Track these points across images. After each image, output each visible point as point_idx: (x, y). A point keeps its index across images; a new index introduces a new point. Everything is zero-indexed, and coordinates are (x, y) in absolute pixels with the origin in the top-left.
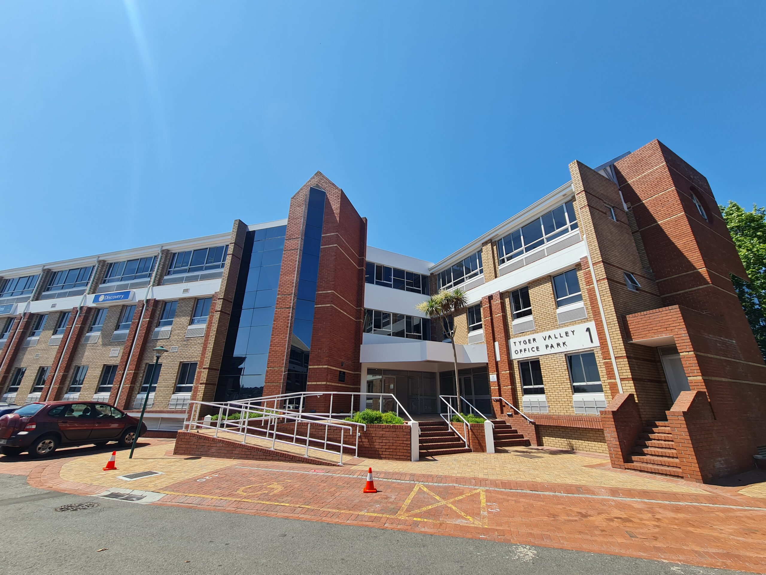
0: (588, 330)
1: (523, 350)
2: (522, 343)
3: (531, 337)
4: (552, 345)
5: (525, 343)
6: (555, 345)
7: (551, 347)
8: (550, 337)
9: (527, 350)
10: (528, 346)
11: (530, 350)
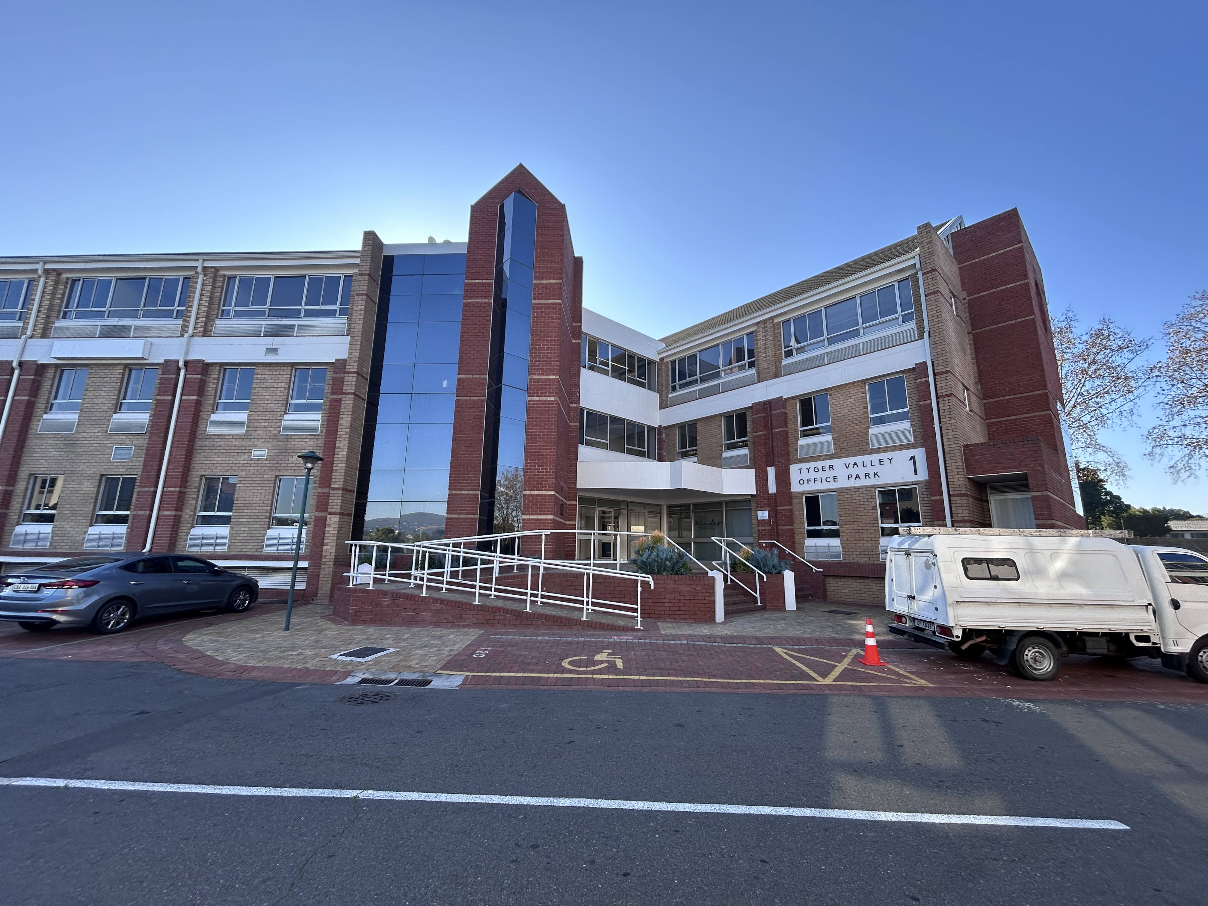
0: (913, 458)
1: (813, 480)
2: (811, 470)
3: (827, 463)
6: (862, 476)
7: (856, 477)
8: (855, 464)
9: (819, 480)
10: (820, 475)
11: (824, 480)
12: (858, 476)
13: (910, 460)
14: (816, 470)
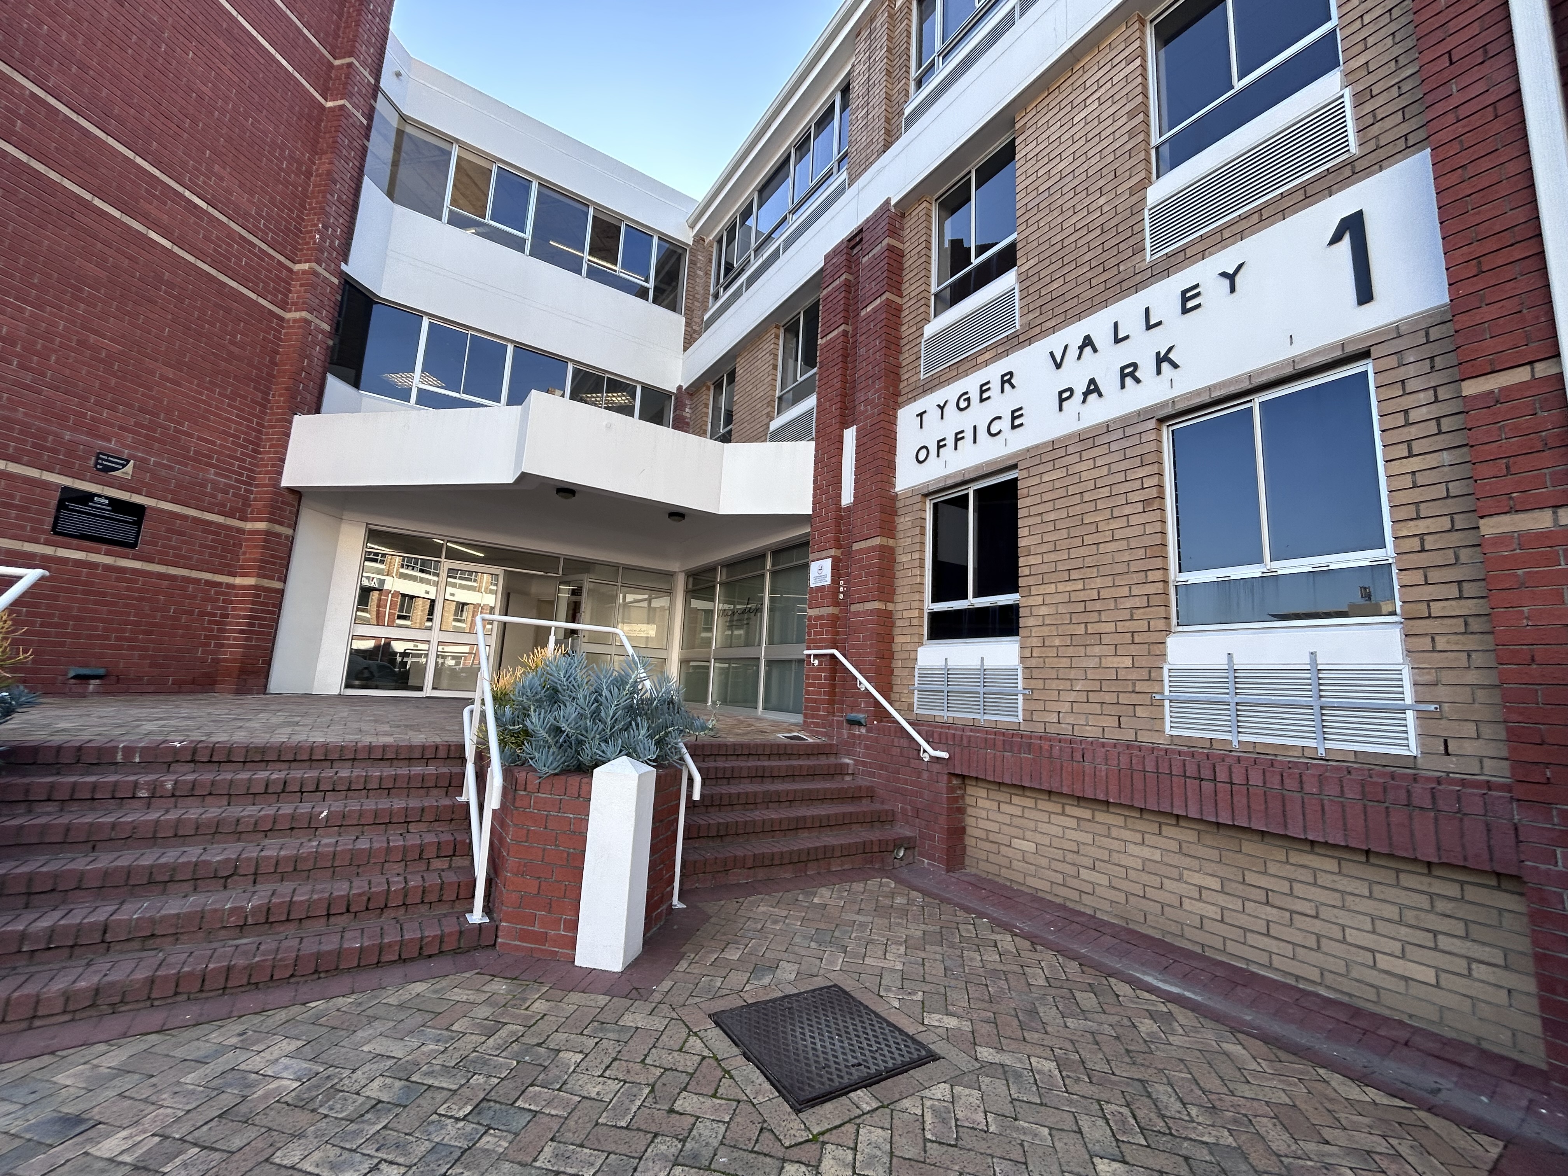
0: (1350, 228)
1: (950, 442)
2: (951, 408)
3: (993, 373)
4: (1092, 381)
5: (963, 404)
6: (1108, 382)
7: (1086, 394)
8: (1088, 342)
9: (969, 435)
10: (979, 414)
11: (982, 431)
12: (1093, 388)
13: (1336, 239)
14: (964, 402)
